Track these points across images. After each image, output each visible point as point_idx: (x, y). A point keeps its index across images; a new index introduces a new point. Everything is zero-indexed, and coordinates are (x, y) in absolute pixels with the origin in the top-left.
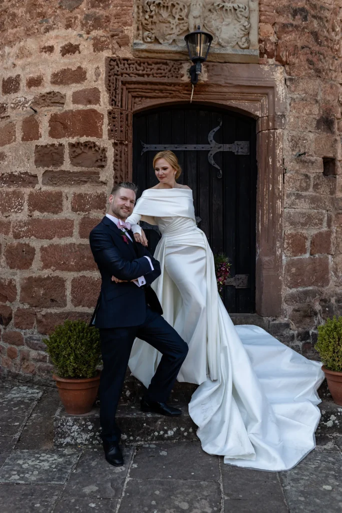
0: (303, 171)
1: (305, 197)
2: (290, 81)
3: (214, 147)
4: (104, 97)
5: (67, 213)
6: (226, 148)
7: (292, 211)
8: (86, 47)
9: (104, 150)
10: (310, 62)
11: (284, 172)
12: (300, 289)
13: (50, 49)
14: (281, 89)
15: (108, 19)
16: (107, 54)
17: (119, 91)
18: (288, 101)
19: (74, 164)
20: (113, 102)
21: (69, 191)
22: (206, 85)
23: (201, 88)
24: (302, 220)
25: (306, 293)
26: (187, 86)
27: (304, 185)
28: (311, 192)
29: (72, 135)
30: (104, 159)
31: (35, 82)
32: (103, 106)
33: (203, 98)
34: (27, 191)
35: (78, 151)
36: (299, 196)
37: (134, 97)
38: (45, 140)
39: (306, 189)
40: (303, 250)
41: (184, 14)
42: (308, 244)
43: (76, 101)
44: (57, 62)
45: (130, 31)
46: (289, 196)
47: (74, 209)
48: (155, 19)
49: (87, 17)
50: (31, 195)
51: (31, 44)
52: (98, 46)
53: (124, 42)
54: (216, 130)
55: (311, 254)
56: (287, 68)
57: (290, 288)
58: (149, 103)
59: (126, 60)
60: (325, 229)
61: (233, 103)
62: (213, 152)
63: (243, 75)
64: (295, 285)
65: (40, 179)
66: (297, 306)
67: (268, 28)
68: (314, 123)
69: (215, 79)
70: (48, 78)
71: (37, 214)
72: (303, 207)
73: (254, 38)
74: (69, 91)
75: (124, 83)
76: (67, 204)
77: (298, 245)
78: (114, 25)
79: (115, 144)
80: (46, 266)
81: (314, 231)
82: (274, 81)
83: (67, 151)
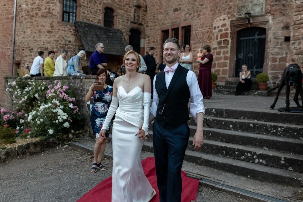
0: (277, 41)
1: (277, 48)
2: (274, 19)
3: (256, 37)
4: (229, 29)
5: (222, 55)
6: (260, 37)
7: (272, 51)
8: (227, 19)
9: (229, 41)
10: (281, 13)
11: (270, 42)
12: (275, 71)
13: (221, 20)
14: (271, 21)
15: (231, 12)
16: (230, 20)
17: (233, 28)
18: (273, 24)
19: (224, 44)
20: (231, 30)
21: (222, 50)
22: (252, 23)
23: (251, 24)
24: (276, 54)
25: (276, 73)
26: (248, 24)
27: (276, 44)
28: (279, 46)
29: (223, 38)
30: (229, 43)
31: (218, 27)
32: (229, 31)
33: (252, 26)
34: (216, 51)
35: (224, 41)
36: (274, 48)
37: (237, 28)
38: (219, 40)
39: (277, 45)
40: (276, 61)
41: (247, 7)
42: (278, 60)
43: (224, 31)
44: (222, 22)
45: (235, 14)
46: (271, 48)
47: (223, 54)
48: (241, 10)
49: (227, 12)
50: (217, 52)
51: (218, 19)
52: (229, 18)
53: (234, 16)
54: (257, 33)
55: (279, 62)
56: (273, 15)
57: (271, 71)
58: (240, 29)
59: (234, 20)
60: (284, 55)
61: (260, 26)
62: (256, 38)
63: (261, 19)
64: (273, 70)
65: (218, 48)
66: (273, 75)
67: (268, 7)
68: (281, 28)
69: (254, 21)
70: (220, 26)
71: (217, 56)
72: (276, 50)
73: (264, 10)
74: (223, 28)
75: (234, 25)
76: (222, 53)
77: (274, 60)
78: (232, 13)
79: (231, 39)
80: (218, 67)
81: (280, 56)
82: (269, 19)
83: (222, 42)
